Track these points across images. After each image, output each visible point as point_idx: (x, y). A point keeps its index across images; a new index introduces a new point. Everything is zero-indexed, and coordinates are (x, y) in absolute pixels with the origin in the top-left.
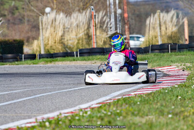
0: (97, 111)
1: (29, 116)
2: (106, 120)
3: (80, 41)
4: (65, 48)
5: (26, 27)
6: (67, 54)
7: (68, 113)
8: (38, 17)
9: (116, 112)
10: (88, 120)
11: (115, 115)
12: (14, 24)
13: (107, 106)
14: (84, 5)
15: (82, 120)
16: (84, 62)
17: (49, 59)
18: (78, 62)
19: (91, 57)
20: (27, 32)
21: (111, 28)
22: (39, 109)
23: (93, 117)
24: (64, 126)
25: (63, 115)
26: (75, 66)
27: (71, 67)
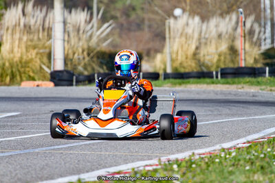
0: (245, 152)
1: (149, 156)
2: (258, 164)
3: (222, 58)
4: (200, 66)
5: (146, 34)
6: (203, 75)
7: (204, 154)
8: (163, 22)
9: (271, 153)
10: (232, 163)
11: (270, 158)
12: (129, 30)
13: (259, 145)
14: (228, 8)
15: (225, 164)
16: (227, 86)
17: (178, 81)
18: (219, 85)
19: (236, 80)
20: (148, 42)
21: (265, 40)
22: (163, 147)
23: (239, 160)
24: (198, 170)
25: (197, 157)
26: (213, 91)
27: (209, 93)
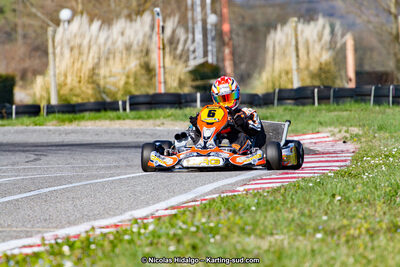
0: (168, 224)
1: (28, 232)
2: (187, 242)
3: (131, 80)
4: (99, 93)
5: (20, 48)
6: (104, 106)
7: (107, 227)
8: (44, 29)
9: (206, 225)
10: (149, 241)
11: (205, 232)
13: (188, 213)
14: (139, 5)
15: (138, 242)
16: (140, 122)
17: (67, 116)
18: (127, 121)
19: (153, 113)
20: (22, 60)
21: (194, 51)
22: (47, 217)
23: (159, 237)
24: (100, 253)
25: (98, 231)
26: (120, 130)
27: (113, 133)
